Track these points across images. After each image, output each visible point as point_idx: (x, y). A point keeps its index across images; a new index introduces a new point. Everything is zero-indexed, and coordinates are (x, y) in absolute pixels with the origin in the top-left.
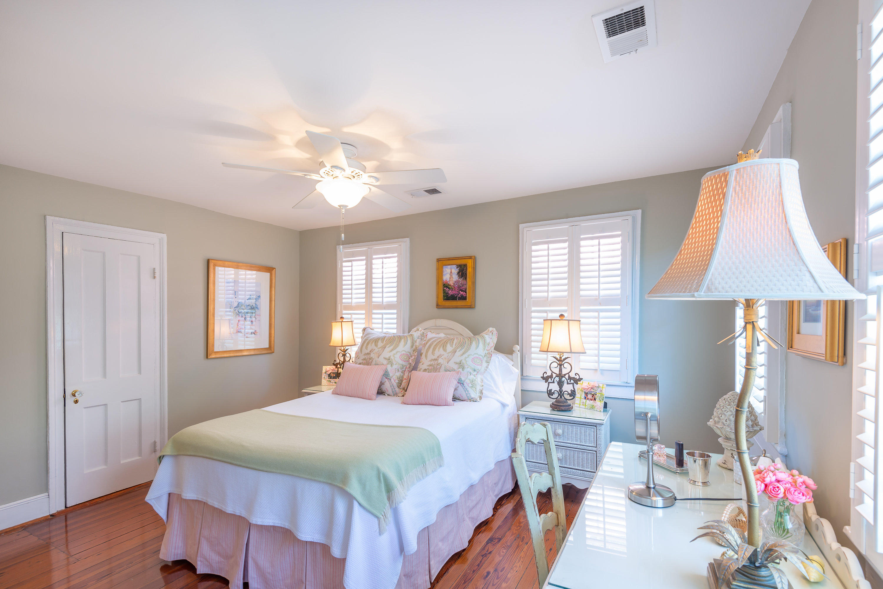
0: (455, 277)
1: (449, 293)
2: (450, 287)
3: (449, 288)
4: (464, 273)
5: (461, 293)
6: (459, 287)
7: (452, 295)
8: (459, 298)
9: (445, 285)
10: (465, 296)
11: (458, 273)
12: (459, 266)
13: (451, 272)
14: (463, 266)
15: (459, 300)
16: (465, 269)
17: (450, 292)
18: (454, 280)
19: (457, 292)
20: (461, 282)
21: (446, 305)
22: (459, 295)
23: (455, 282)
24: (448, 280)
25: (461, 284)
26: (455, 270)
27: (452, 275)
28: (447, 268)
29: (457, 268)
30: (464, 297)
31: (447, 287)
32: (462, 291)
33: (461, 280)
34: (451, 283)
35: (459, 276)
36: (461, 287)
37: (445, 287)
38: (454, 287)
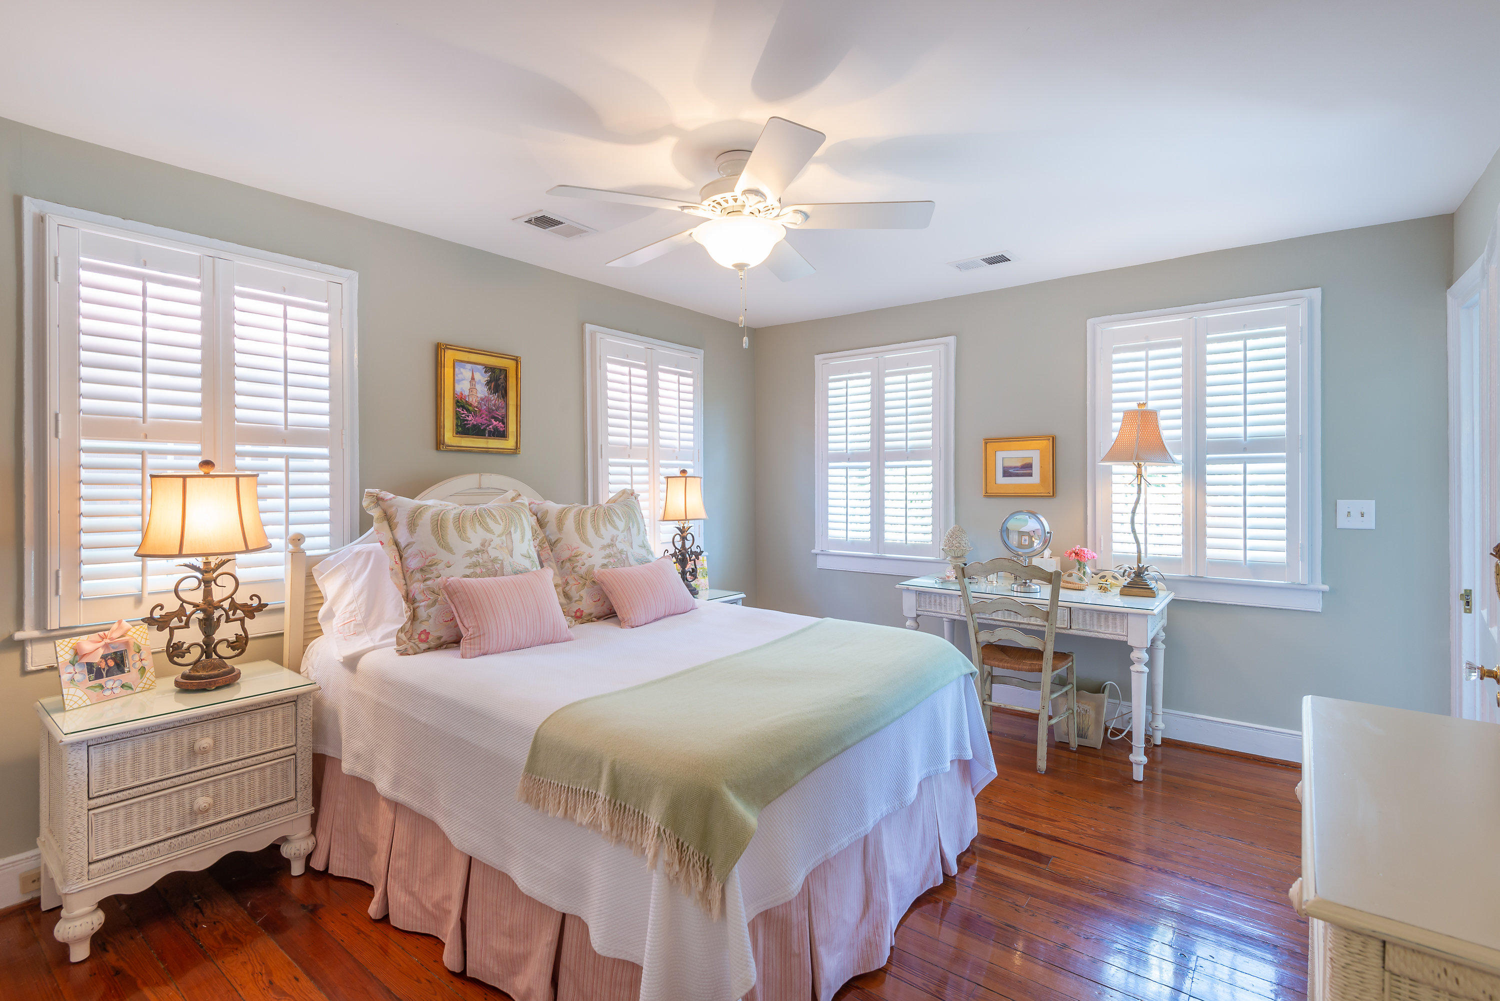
0: (482, 391)
1: (467, 420)
2: (471, 408)
3: (468, 410)
4: (499, 385)
5: (495, 423)
6: (490, 411)
7: (474, 426)
8: (490, 432)
9: (458, 402)
10: (502, 429)
11: (488, 383)
12: (489, 369)
13: (473, 378)
14: (497, 371)
15: (489, 436)
16: (502, 377)
17: (470, 419)
18: (480, 395)
19: (486, 419)
20: (493, 402)
21: (462, 445)
22: (491, 427)
23: (482, 399)
24: (467, 393)
25: (495, 405)
26: (482, 378)
27: (475, 385)
28: (464, 368)
29: (486, 372)
30: (500, 431)
31: (463, 407)
32: (496, 419)
33: (493, 397)
34: (473, 400)
35: (490, 389)
36: (493, 410)
37: (459, 407)
38: (480, 410)
